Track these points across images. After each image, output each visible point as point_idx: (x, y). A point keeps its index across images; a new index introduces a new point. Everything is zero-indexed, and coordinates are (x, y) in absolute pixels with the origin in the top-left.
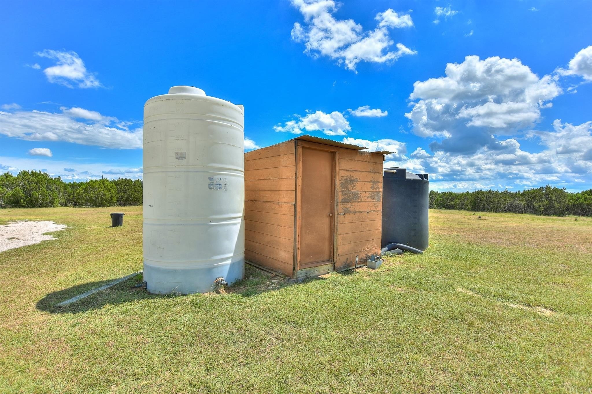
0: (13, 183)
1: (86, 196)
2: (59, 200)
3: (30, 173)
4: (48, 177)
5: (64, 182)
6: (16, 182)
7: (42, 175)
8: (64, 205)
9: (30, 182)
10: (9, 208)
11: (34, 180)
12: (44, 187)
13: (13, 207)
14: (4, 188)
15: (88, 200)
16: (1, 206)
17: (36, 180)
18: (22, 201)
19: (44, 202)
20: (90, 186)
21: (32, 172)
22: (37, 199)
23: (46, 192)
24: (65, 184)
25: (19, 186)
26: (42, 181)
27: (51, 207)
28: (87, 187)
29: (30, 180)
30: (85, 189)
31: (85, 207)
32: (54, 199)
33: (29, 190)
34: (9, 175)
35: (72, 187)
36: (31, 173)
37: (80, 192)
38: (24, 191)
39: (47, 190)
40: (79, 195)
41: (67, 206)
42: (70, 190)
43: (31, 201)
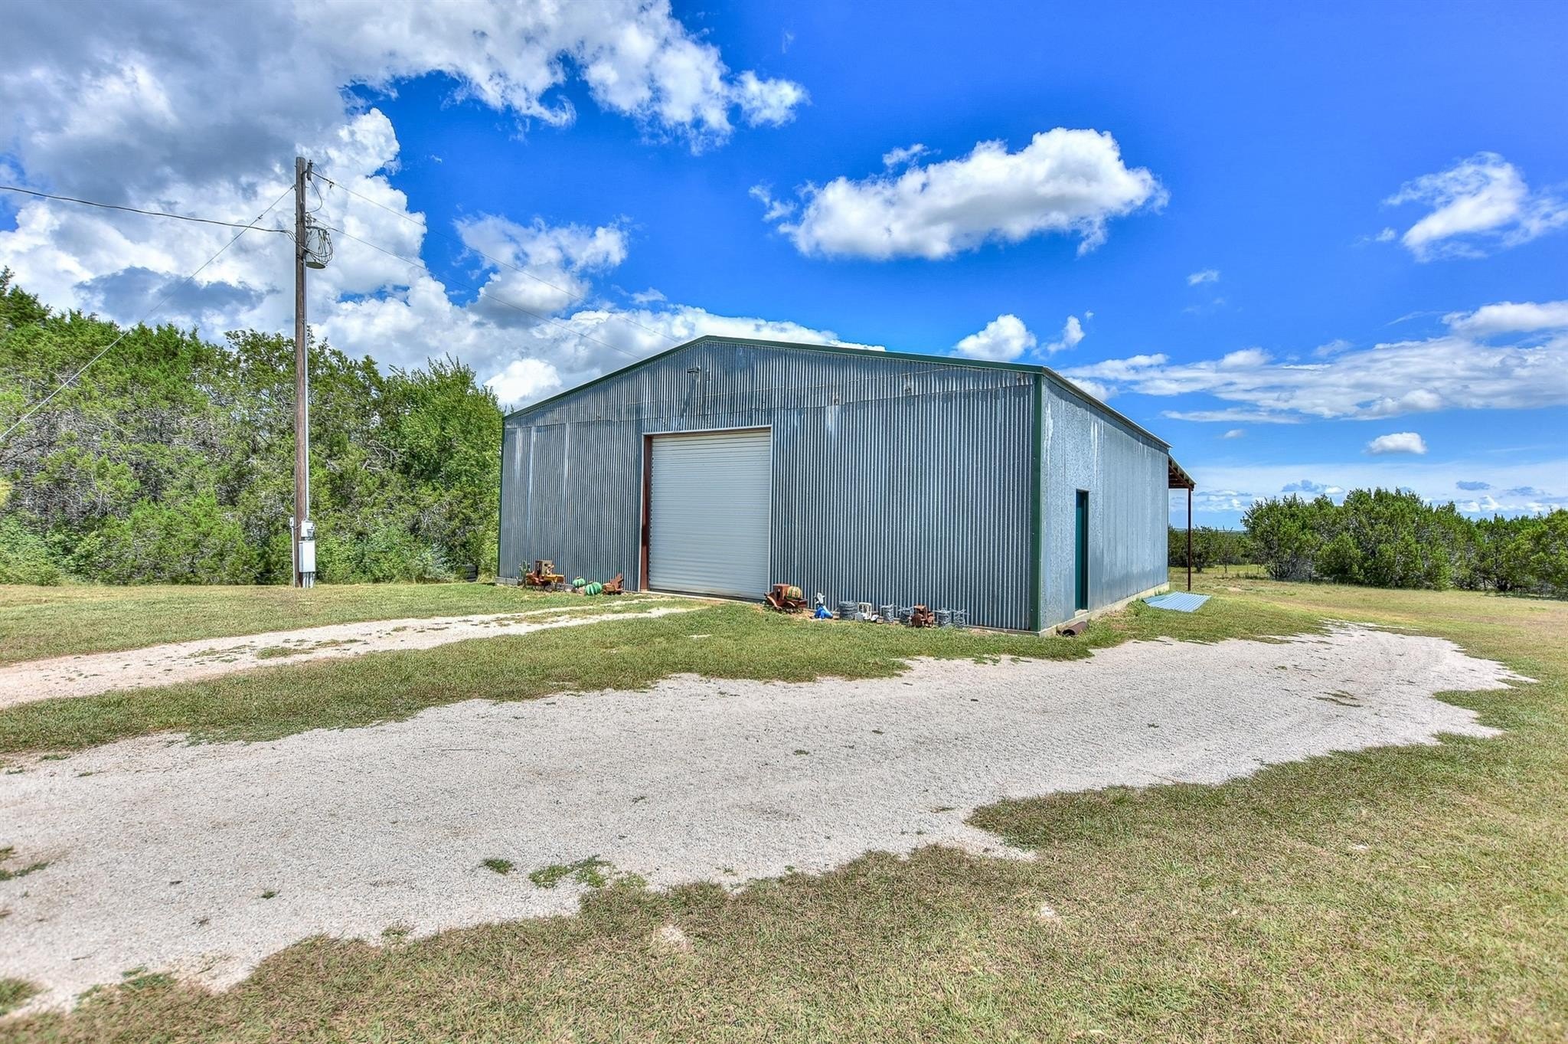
0: (1334, 523)
1: (1540, 562)
2: (1453, 570)
3: (1373, 497)
4: (1418, 505)
5: (1466, 518)
6: (1341, 520)
7: (1404, 499)
8: (1470, 585)
9: (1374, 518)
10: (1328, 583)
11: (1384, 514)
12: (1409, 533)
13: (1334, 582)
14: (1316, 535)
15: (1550, 575)
16: (1310, 577)
17: (1387, 513)
18: (1356, 568)
19: (1411, 573)
20: (1555, 528)
21: (1378, 492)
22: (1390, 565)
23: (1413, 545)
24: (1468, 524)
25: (1347, 529)
26: (1403, 517)
27: (1428, 588)
28: (1544, 534)
29: (1373, 515)
30: (1537, 539)
31: (1537, 598)
32: (1438, 567)
33: (1370, 540)
34: (1327, 503)
35: (1492, 533)
36: (1375, 496)
37: (1518, 549)
38: (1358, 541)
39: (1417, 542)
40: (1516, 559)
41: (1477, 590)
42: (1485, 540)
43: (1376, 569)
